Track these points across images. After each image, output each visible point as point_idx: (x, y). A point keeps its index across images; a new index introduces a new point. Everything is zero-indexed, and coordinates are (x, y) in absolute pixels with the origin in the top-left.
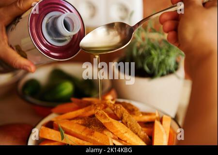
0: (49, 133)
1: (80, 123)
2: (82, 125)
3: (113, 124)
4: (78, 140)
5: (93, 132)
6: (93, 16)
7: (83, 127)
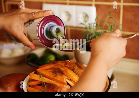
0: (34, 76)
1: (51, 71)
2: (52, 72)
3: (67, 71)
4: (49, 80)
5: (57, 75)
6: (69, 20)
7: (52, 73)
